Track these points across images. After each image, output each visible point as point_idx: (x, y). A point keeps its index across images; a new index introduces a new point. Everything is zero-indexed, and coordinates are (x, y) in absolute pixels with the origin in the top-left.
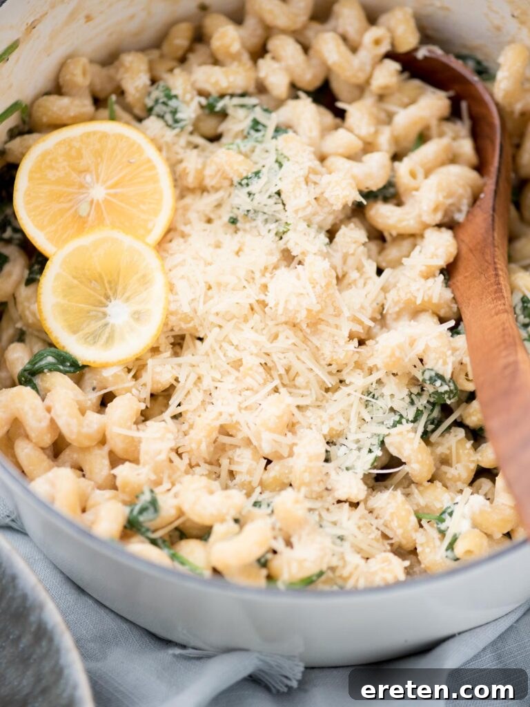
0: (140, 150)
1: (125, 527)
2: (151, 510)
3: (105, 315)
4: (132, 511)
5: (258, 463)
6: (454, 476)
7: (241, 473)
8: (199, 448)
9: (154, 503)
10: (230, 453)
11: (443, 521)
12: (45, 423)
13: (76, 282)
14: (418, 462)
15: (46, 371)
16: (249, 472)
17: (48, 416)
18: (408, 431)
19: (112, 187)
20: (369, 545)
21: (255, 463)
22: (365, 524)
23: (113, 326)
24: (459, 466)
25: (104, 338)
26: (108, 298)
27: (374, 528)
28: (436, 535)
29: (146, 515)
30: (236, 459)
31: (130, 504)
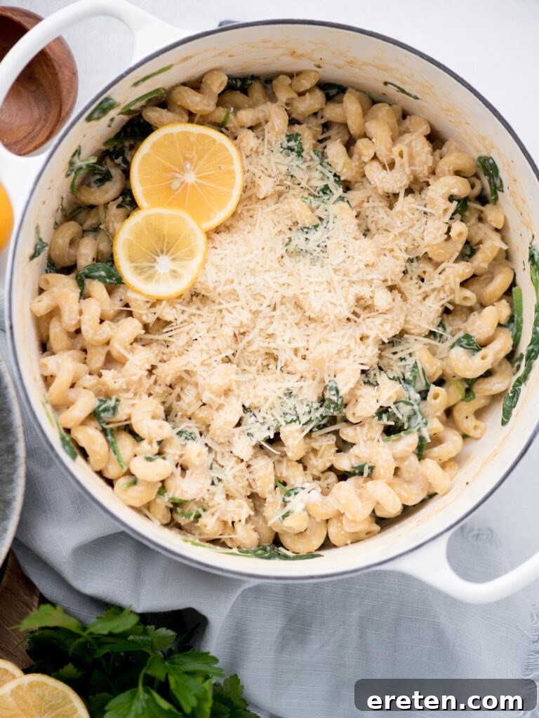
0: (231, 162)
1: (90, 414)
2: (111, 412)
3: (155, 261)
4: (99, 406)
5: (197, 402)
6: (313, 464)
7: (184, 402)
8: (165, 378)
9: (115, 409)
10: (184, 385)
11: (289, 495)
12: (74, 322)
13: (146, 232)
14: (293, 452)
15: (97, 279)
16: (189, 404)
17: (78, 318)
18: (297, 431)
19: (200, 178)
20: (236, 490)
21: (195, 401)
22: (240, 476)
23: (156, 271)
24: (320, 460)
25: (147, 274)
26: (162, 252)
27: (245, 479)
28: (281, 502)
29: (106, 413)
30: (185, 390)
31: (101, 401)
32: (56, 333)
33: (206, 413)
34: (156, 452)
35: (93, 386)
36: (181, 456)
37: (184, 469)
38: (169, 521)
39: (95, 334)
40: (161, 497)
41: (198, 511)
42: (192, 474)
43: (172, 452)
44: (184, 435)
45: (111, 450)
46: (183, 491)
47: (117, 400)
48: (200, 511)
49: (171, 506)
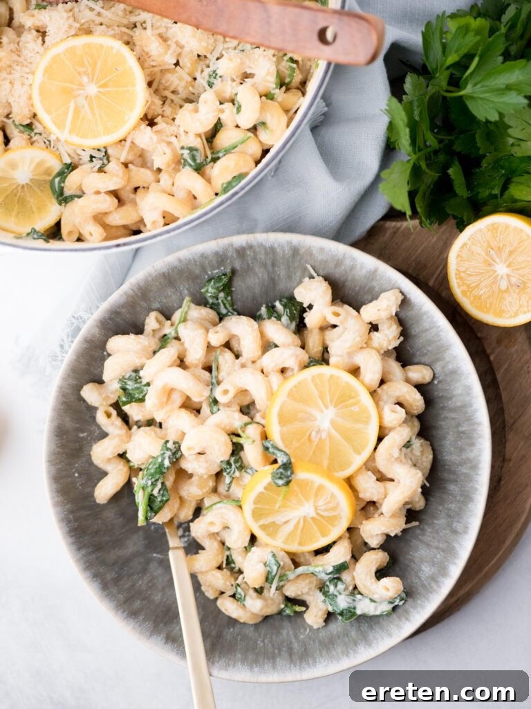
1: (198, 173)
2: (195, 152)
4: (190, 165)
7: (178, 85)
9: (191, 149)
10: (162, 87)
15: (62, 185)
16: (181, 80)
17: (103, 194)
21: (176, 74)
29: (197, 158)
30: (167, 85)
31: (184, 165)
32: (120, 218)
33: (186, 60)
34: (231, 104)
35: (171, 176)
36: (233, 80)
37: (247, 76)
38: (298, 91)
39: (117, 176)
40: (275, 97)
41: (287, 61)
42: (251, 68)
43: (228, 89)
44: (212, 80)
45: (232, 151)
46: (268, 74)
47: (182, 148)
48: (286, 58)
49: (284, 88)
